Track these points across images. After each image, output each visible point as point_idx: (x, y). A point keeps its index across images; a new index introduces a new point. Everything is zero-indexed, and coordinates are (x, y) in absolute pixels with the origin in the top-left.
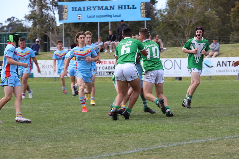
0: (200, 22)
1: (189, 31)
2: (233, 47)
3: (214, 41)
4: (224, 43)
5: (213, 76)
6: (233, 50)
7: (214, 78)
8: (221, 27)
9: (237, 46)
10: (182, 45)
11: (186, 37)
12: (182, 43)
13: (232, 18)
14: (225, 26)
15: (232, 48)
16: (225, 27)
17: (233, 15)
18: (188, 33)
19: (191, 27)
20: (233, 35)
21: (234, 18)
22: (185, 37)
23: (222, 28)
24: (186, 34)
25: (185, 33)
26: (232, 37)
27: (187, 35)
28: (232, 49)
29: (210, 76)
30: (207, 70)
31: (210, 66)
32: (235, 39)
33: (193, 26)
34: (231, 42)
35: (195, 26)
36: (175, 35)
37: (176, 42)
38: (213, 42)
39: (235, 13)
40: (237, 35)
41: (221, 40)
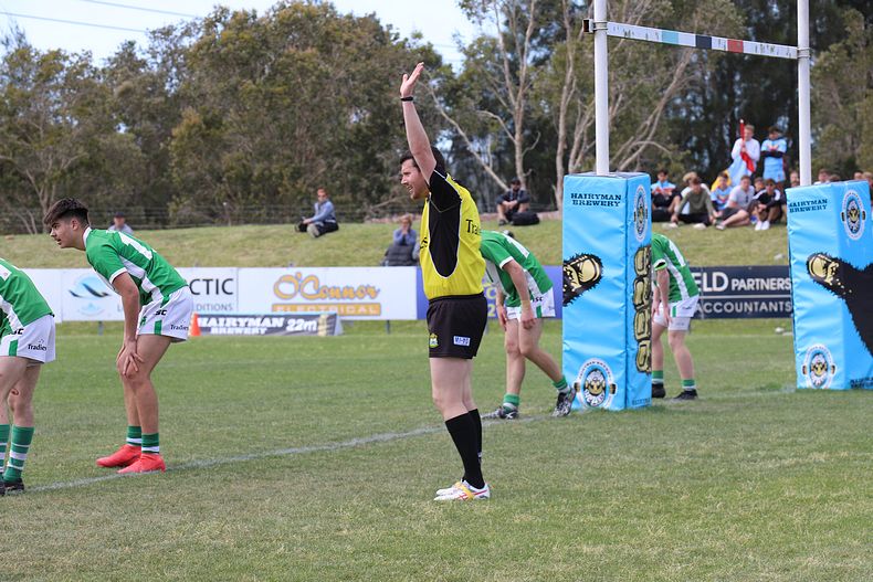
0: (82, 163)
1: (50, 188)
2: (171, 239)
3: (116, 220)
4: (160, 226)
5: (109, 323)
6: (169, 247)
7: (112, 328)
8: (152, 182)
9: (183, 236)
10: (30, 230)
11: (42, 208)
12: (29, 222)
13: (174, 155)
14: (163, 176)
15: (168, 241)
16: (163, 179)
17: (177, 147)
18: (50, 194)
19: (56, 178)
20: (177, 204)
21: (178, 155)
22: (38, 205)
23: (155, 183)
24: (43, 198)
25: (40, 194)
26: (175, 211)
27: (46, 200)
28: (168, 244)
29: (100, 322)
30: (91, 305)
31: (99, 291)
32: (182, 217)
33: (64, 174)
34: (172, 225)
35: (68, 176)
36: (11, 199)
37: (15, 220)
38: (113, 224)
39: (183, 143)
40: (188, 205)
41: (153, 218)
